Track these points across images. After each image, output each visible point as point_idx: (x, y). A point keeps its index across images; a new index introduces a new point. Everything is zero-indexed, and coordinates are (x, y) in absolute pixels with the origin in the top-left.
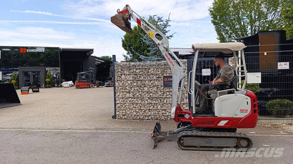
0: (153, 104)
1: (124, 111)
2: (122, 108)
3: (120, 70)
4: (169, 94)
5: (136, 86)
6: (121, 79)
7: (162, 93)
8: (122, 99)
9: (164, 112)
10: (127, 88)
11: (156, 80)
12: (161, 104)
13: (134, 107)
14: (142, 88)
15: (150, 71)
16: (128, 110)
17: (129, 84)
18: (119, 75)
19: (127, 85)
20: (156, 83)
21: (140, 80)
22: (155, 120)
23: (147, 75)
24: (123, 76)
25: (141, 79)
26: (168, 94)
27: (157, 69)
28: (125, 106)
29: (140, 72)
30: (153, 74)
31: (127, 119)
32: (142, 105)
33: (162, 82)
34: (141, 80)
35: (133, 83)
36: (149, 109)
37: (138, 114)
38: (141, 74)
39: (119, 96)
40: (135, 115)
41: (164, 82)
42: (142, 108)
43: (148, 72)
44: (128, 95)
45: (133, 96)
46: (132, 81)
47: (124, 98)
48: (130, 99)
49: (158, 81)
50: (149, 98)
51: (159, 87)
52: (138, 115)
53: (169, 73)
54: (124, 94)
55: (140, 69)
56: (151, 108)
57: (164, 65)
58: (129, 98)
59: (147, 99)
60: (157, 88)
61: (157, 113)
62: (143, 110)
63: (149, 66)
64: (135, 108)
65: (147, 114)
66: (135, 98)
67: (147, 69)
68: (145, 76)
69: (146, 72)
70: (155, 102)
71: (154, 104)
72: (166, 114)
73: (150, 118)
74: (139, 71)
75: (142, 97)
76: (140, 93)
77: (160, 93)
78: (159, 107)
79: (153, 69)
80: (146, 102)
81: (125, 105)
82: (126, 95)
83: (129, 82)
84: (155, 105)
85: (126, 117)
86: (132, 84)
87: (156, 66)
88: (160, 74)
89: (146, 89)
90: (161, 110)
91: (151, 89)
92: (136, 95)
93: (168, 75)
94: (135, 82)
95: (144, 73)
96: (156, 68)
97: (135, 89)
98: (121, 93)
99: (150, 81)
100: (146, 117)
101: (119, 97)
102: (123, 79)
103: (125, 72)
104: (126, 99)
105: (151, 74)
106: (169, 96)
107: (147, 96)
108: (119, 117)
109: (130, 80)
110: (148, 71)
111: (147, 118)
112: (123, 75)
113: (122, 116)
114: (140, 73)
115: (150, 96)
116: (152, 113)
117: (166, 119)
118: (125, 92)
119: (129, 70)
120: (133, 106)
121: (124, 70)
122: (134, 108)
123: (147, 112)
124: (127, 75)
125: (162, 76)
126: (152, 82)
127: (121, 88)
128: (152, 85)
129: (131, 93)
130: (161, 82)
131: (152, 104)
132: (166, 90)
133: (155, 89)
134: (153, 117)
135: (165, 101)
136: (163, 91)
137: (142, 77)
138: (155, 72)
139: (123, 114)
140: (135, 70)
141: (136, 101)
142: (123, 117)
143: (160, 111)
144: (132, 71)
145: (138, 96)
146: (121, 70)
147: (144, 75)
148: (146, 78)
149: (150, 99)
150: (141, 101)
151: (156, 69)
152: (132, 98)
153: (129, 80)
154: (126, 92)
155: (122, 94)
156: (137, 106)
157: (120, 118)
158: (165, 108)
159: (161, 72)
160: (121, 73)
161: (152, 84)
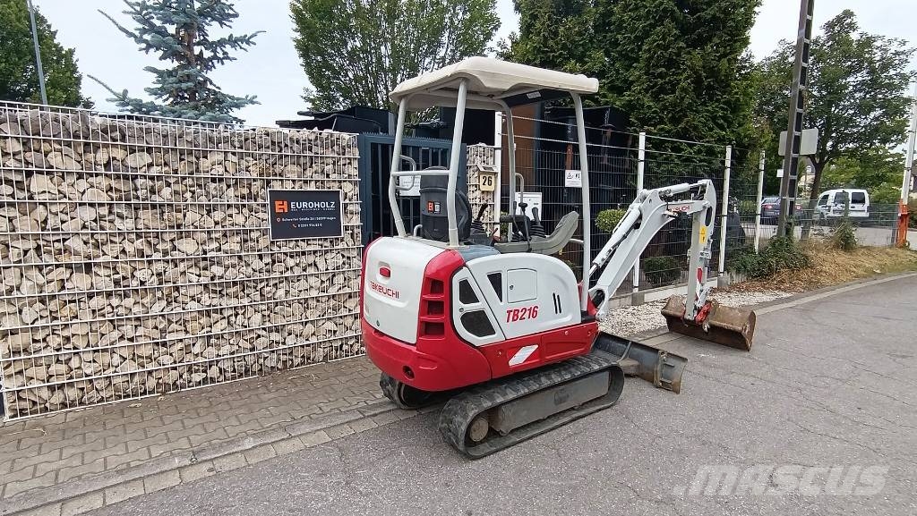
0: (226, 314)
1: (63, 368)
2: (43, 353)
3: (19, 147)
4: (297, 265)
5: (134, 236)
6: (26, 194)
7: (269, 260)
8: (38, 306)
9: (275, 337)
10: (76, 244)
11: (237, 207)
12: (264, 307)
13: (122, 338)
14: (168, 246)
15: (204, 163)
16: (90, 357)
17: (84, 227)
18: (14, 177)
19: (70, 227)
20: (240, 219)
21: (154, 207)
22: (241, 376)
23: (188, 181)
24: (39, 184)
25: (157, 199)
26: (291, 262)
27: (241, 156)
28: (67, 339)
29: (150, 165)
30: (221, 180)
31: (81, 404)
32: (170, 322)
33: (268, 216)
34: (161, 205)
35: (111, 222)
36: (209, 337)
37: (150, 367)
38: (159, 178)
39: (18, 289)
40: (132, 375)
41: (274, 215)
42: (169, 337)
43: (198, 170)
44: (81, 282)
45: (117, 283)
46: (104, 211)
47: (53, 297)
48: (96, 302)
49: (245, 211)
50: (206, 286)
51: (254, 235)
52: (150, 373)
53: (294, 181)
54: (50, 277)
55: (149, 150)
56: (216, 330)
57: (273, 143)
58: (90, 296)
59: (193, 291)
60: (246, 241)
61: (249, 346)
62: (180, 345)
63: (201, 141)
64: (131, 340)
65: (200, 360)
66: (126, 296)
67: (190, 153)
68: (179, 188)
69: (183, 169)
70: (234, 302)
71: (231, 312)
72: (284, 343)
73: (214, 372)
74: (147, 159)
75: (171, 285)
76: (159, 267)
77: (257, 264)
78: (256, 319)
79: (221, 157)
80: (193, 306)
81: (66, 333)
82: (68, 285)
83: (88, 214)
84: (236, 315)
85: (72, 393)
86: (107, 225)
87: (237, 144)
88: (254, 180)
89: (188, 247)
90: (264, 333)
91: (215, 245)
92: (133, 276)
93: (289, 187)
94: (125, 214)
95: (176, 172)
96: (234, 154)
97: (124, 251)
98: (35, 272)
99: (210, 210)
100: (196, 371)
101: (15, 294)
102: (37, 198)
103: (55, 159)
104: (70, 302)
105: (213, 180)
106: (297, 271)
107: (195, 279)
108: (26, 405)
109: (92, 205)
110: (197, 164)
111: (197, 377)
112: (42, 173)
113: (45, 394)
114: (154, 171)
115: (212, 279)
116: (225, 349)
117: (285, 362)
118: (57, 266)
119: (81, 150)
120: (116, 334)
121: (45, 146)
122: (125, 343)
123: (196, 350)
124: (69, 180)
125: (265, 192)
126: (218, 215)
127: (31, 244)
128: (219, 228)
129: (102, 272)
130: (261, 215)
131: (221, 313)
132: (284, 249)
133: (233, 244)
134: (226, 365)
135: (281, 292)
136: (272, 255)
137: (166, 192)
138: (231, 170)
139: (54, 382)
140: (119, 154)
141: (136, 309)
142: (58, 398)
143: (259, 336)
144: (102, 156)
145: (142, 283)
146: (24, 144)
147: (177, 182)
148: (188, 195)
149: (214, 292)
150: (164, 303)
151: (235, 159)
152: (109, 295)
153: (81, 204)
154: (69, 266)
155: (42, 280)
156: (141, 331)
157: (34, 403)
158: (280, 322)
159: (261, 175)
160: (27, 163)
161: (217, 223)
